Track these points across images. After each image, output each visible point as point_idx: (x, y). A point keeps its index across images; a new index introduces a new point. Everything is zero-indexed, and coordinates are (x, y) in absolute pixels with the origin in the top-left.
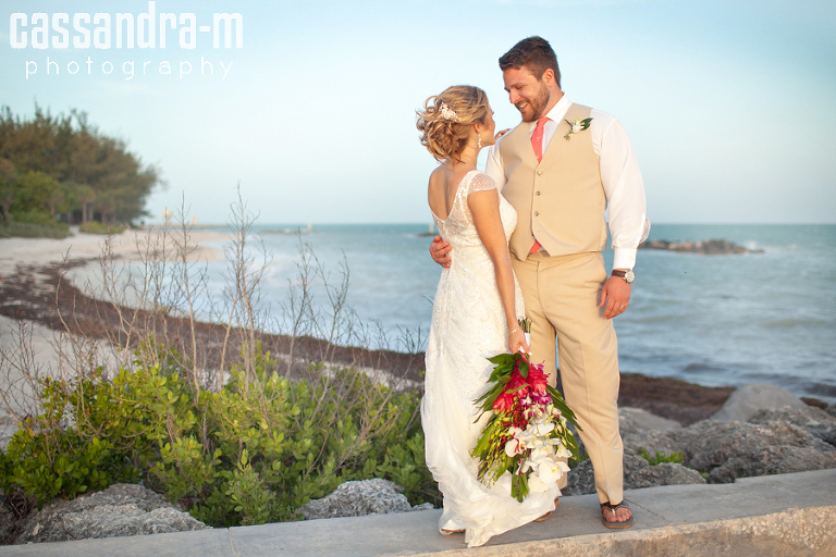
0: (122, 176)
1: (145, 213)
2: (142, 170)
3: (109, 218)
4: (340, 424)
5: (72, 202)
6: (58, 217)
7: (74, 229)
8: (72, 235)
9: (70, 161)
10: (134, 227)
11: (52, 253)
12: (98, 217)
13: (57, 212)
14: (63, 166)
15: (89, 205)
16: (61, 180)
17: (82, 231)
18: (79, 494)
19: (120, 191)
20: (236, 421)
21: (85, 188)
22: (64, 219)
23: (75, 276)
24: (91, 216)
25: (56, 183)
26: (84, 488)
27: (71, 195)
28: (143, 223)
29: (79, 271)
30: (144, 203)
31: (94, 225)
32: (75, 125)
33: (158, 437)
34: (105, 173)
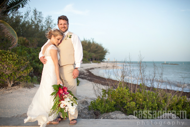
0: (100, 51)
1: (105, 59)
2: (105, 50)
3: (97, 60)
4: (162, 101)
5: (91, 56)
6: (88, 60)
7: (91, 62)
8: (90, 63)
9: (90, 48)
10: (102, 62)
11: (87, 66)
12: (95, 60)
13: (88, 58)
14: (89, 49)
15: (94, 57)
16: (89, 52)
17: (93, 62)
18: (110, 112)
19: (100, 54)
20: (141, 99)
21: (93, 54)
22: (89, 60)
23: (92, 71)
24: (94, 59)
25: (88, 53)
26: (111, 111)
27: (91, 55)
28: (104, 61)
29: (93, 70)
30: (105, 57)
31: (95, 61)
32: (91, 41)
33: (125, 102)
34: (97, 51)
